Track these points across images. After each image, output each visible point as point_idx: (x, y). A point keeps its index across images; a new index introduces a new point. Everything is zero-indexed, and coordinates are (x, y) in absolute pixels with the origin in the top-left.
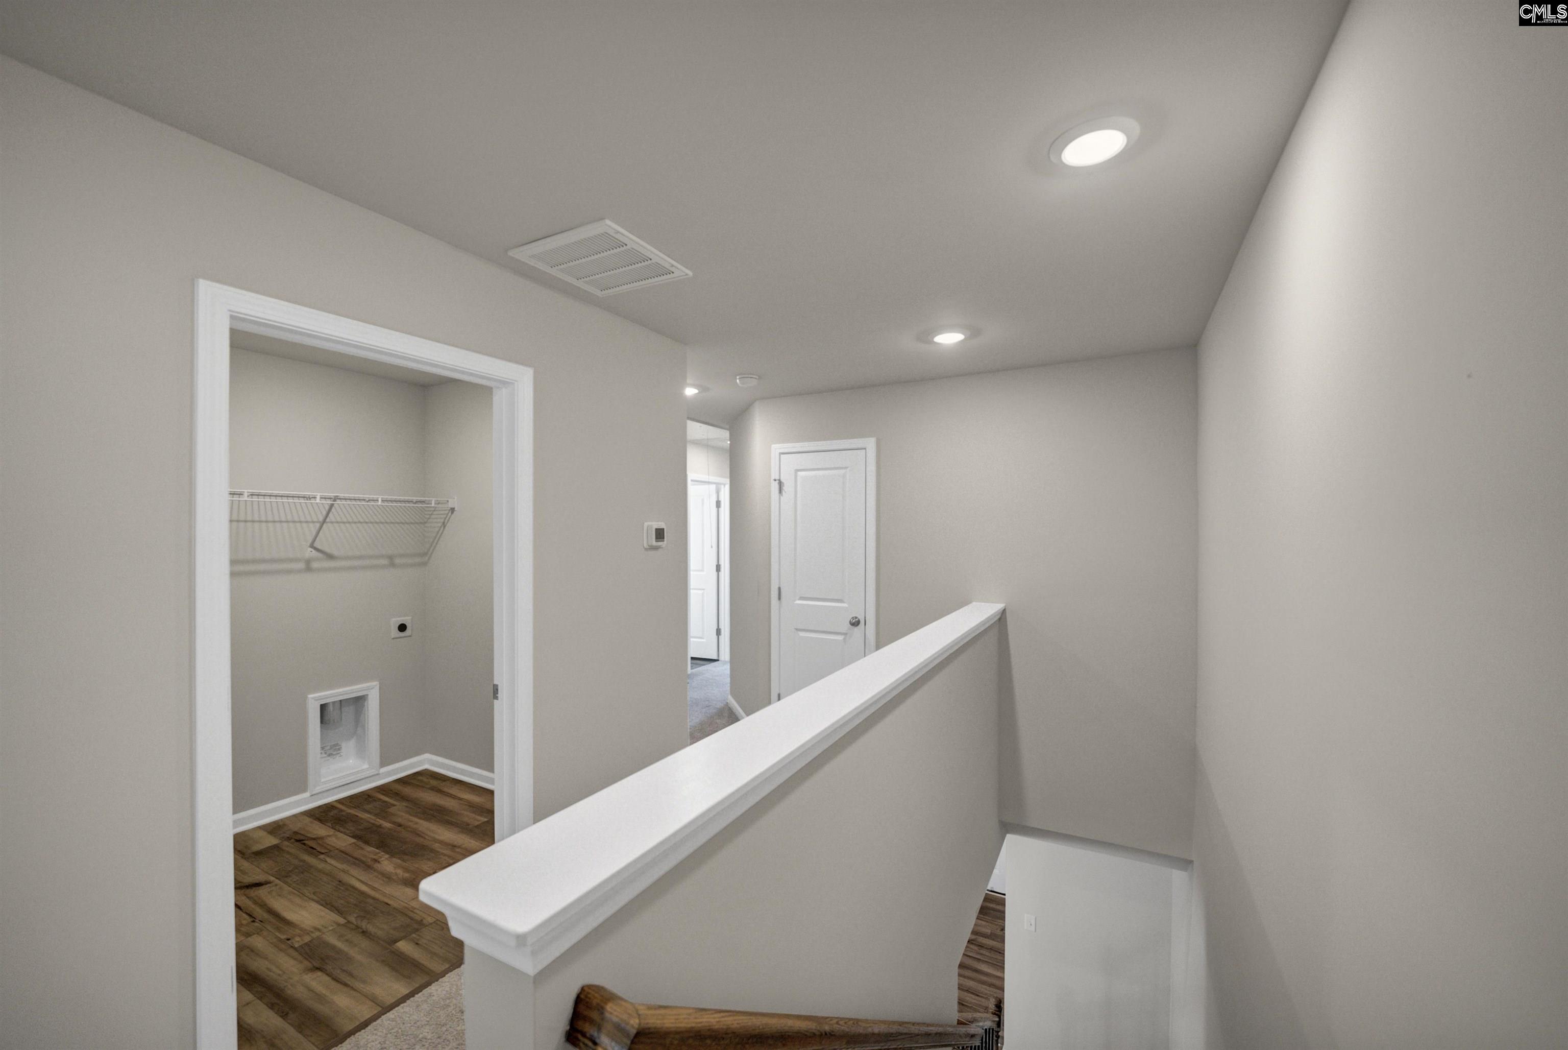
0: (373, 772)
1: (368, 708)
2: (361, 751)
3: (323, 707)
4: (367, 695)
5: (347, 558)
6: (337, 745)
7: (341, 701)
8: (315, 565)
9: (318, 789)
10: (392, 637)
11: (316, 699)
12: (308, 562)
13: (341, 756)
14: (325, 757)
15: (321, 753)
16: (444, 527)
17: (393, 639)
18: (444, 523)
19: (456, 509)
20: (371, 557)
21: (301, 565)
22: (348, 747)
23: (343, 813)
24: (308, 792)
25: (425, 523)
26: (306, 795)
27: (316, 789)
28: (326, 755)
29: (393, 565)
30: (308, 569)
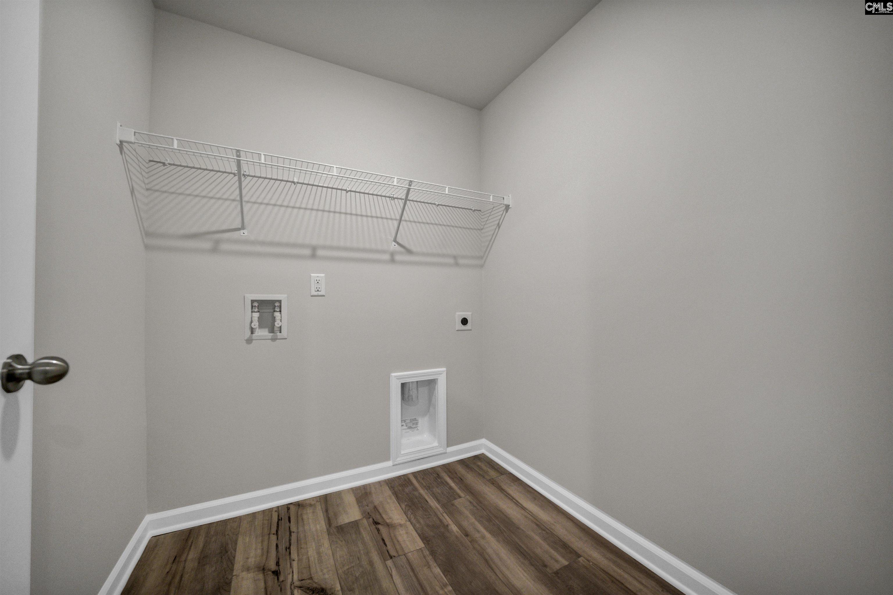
0: (441, 450)
1: (438, 390)
2: (433, 428)
3: (403, 385)
4: (437, 379)
5: (424, 254)
6: (415, 420)
7: (417, 382)
8: (398, 258)
9: (400, 460)
10: (457, 329)
11: (398, 378)
12: (392, 254)
13: (418, 430)
14: (406, 429)
15: (402, 425)
16: (499, 228)
17: (457, 331)
18: (499, 224)
19: (510, 206)
20: (438, 255)
21: (387, 257)
22: (423, 422)
23: (416, 493)
24: (391, 461)
25: (482, 229)
26: (389, 463)
27: (397, 460)
28: (406, 428)
29: (457, 264)
30: (393, 261)
